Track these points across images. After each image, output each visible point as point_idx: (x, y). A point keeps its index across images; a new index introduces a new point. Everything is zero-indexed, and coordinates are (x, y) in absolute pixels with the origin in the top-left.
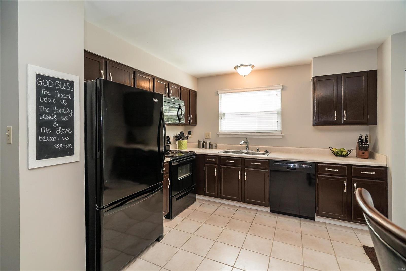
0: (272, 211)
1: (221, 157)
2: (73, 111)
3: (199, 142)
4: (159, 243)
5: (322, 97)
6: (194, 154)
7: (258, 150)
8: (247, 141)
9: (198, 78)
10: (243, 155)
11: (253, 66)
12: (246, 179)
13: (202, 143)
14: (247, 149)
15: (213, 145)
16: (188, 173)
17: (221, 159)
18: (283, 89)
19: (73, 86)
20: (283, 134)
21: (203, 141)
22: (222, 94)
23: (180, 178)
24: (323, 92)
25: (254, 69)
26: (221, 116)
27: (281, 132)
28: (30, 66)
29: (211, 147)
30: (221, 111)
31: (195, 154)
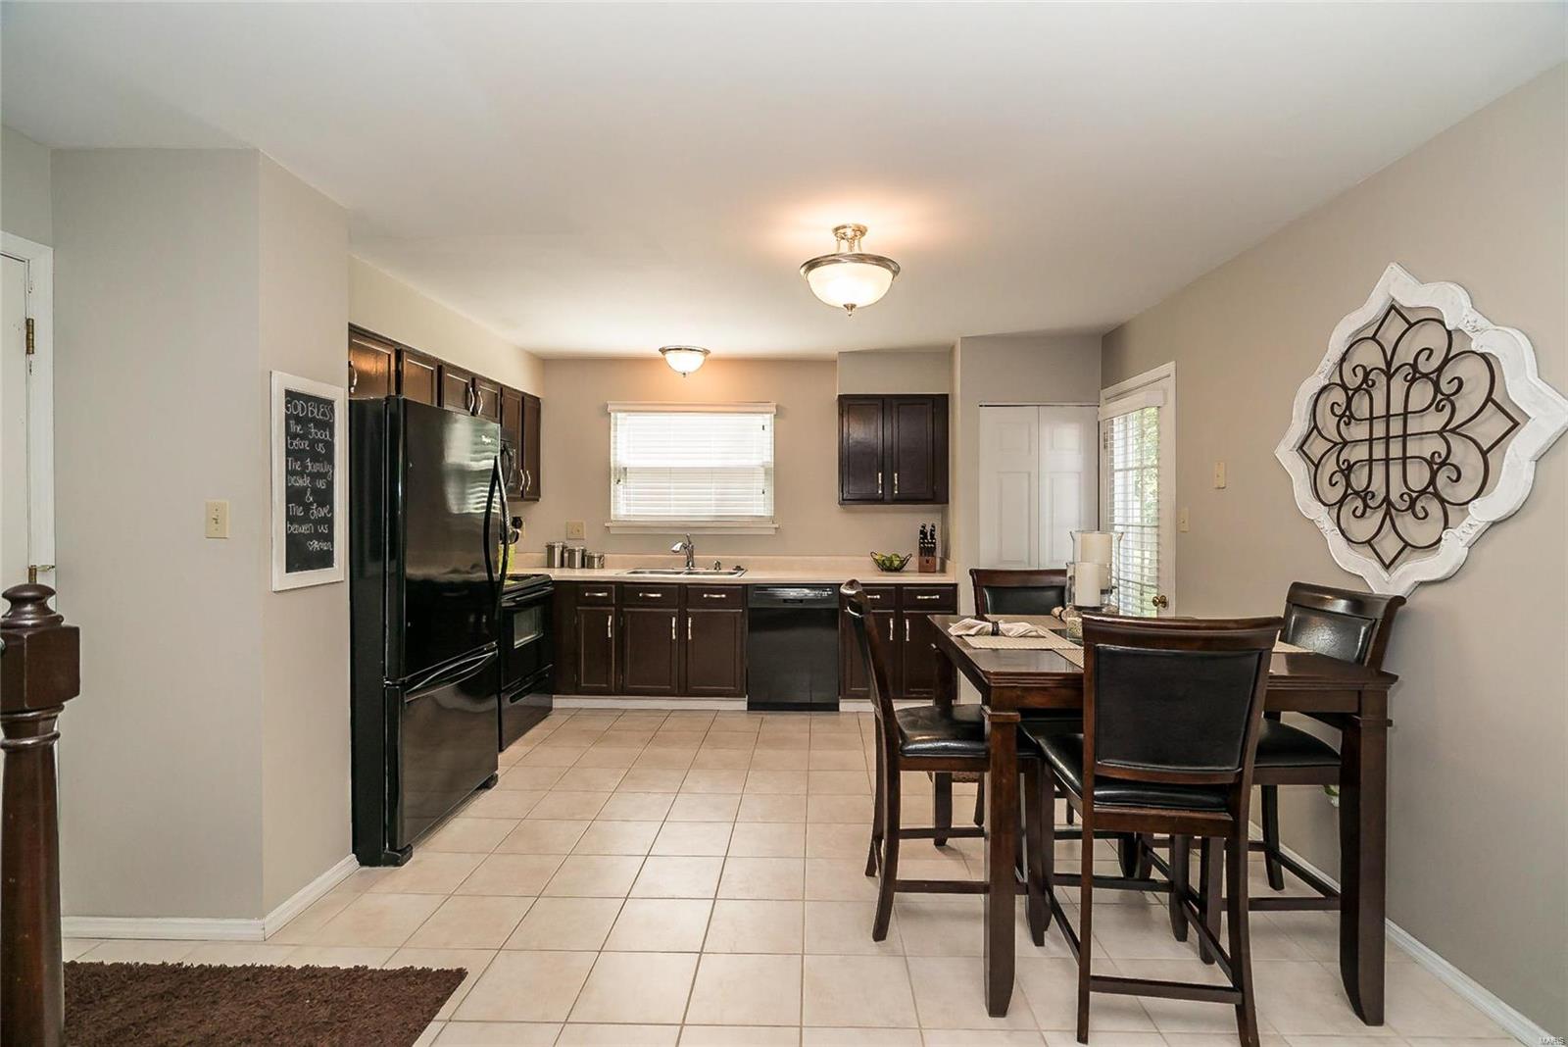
0: (752, 707)
1: (626, 586)
2: (333, 469)
3: (551, 549)
4: (490, 791)
5: (858, 443)
6: (547, 581)
7: (718, 565)
8: (690, 543)
9: (544, 360)
10: (683, 578)
11: (706, 352)
12: (690, 637)
13: (557, 552)
14: (688, 563)
15: (593, 557)
16: (530, 634)
17: (625, 593)
18: (779, 414)
19: (332, 410)
20: (777, 526)
21: (563, 548)
22: (619, 415)
23: (517, 643)
24: (860, 432)
25: (710, 355)
26: (615, 476)
27: (773, 520)
28: (274, 372)
29: (587, 562)
30: (615, 461)
31: (551, 581)
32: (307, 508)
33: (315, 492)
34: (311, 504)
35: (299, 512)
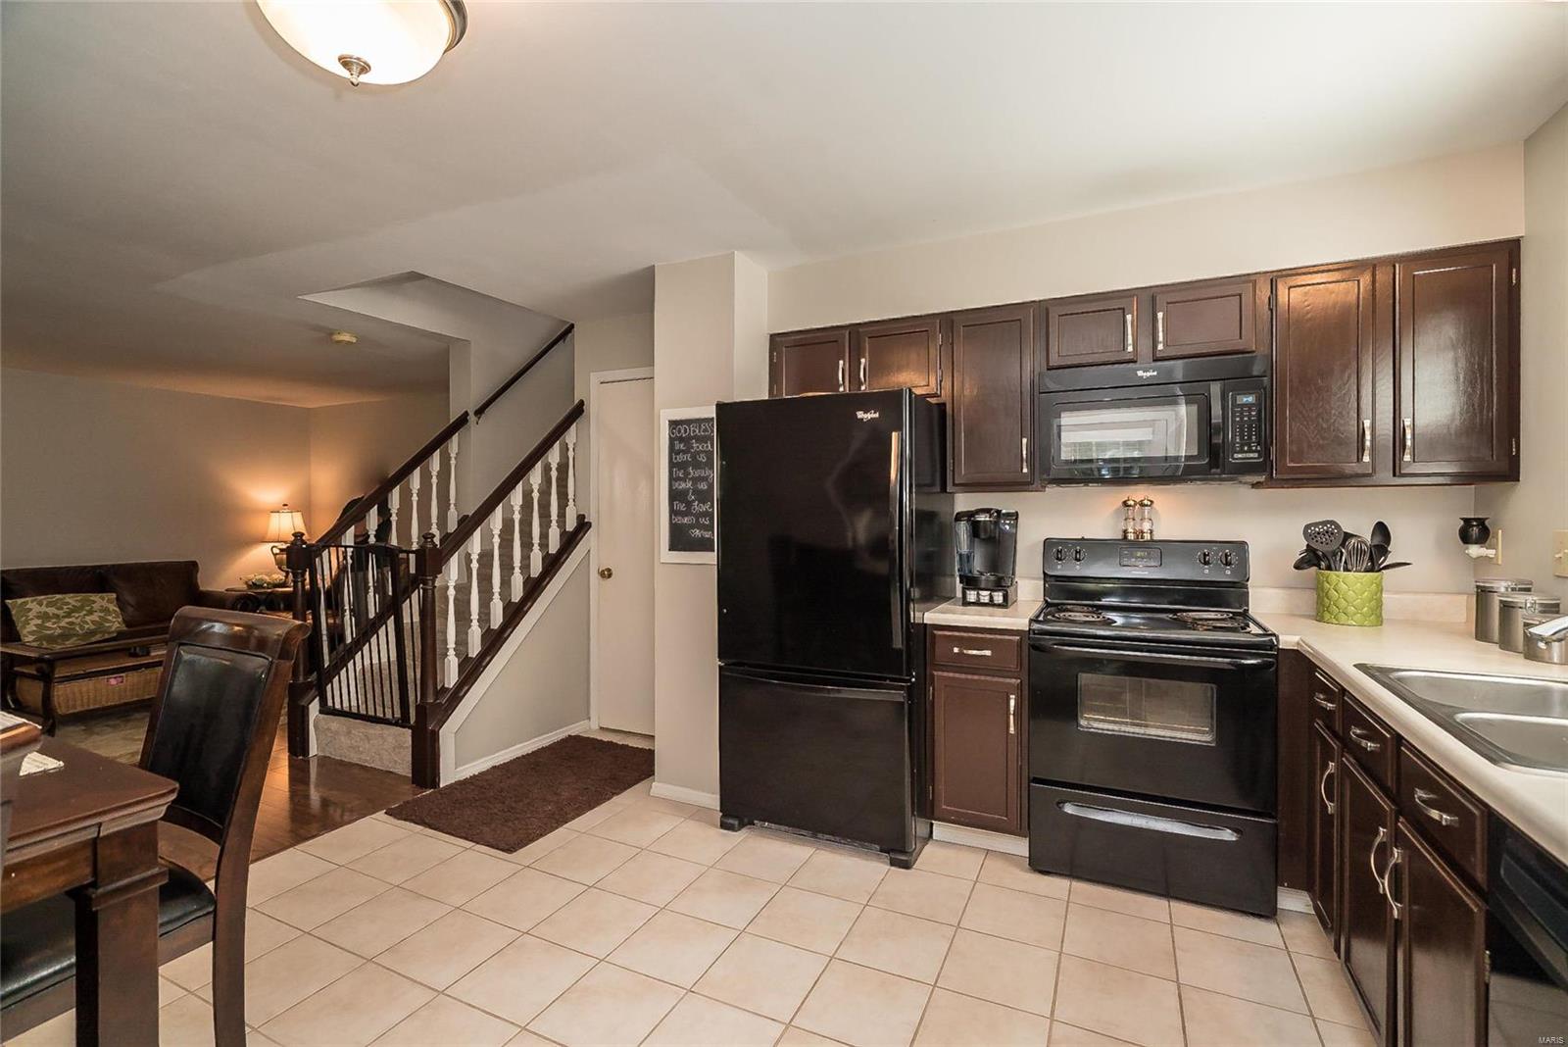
32: (689, 504)
33: (696, 492)
34: (693, 501)
35: (682, 507)
